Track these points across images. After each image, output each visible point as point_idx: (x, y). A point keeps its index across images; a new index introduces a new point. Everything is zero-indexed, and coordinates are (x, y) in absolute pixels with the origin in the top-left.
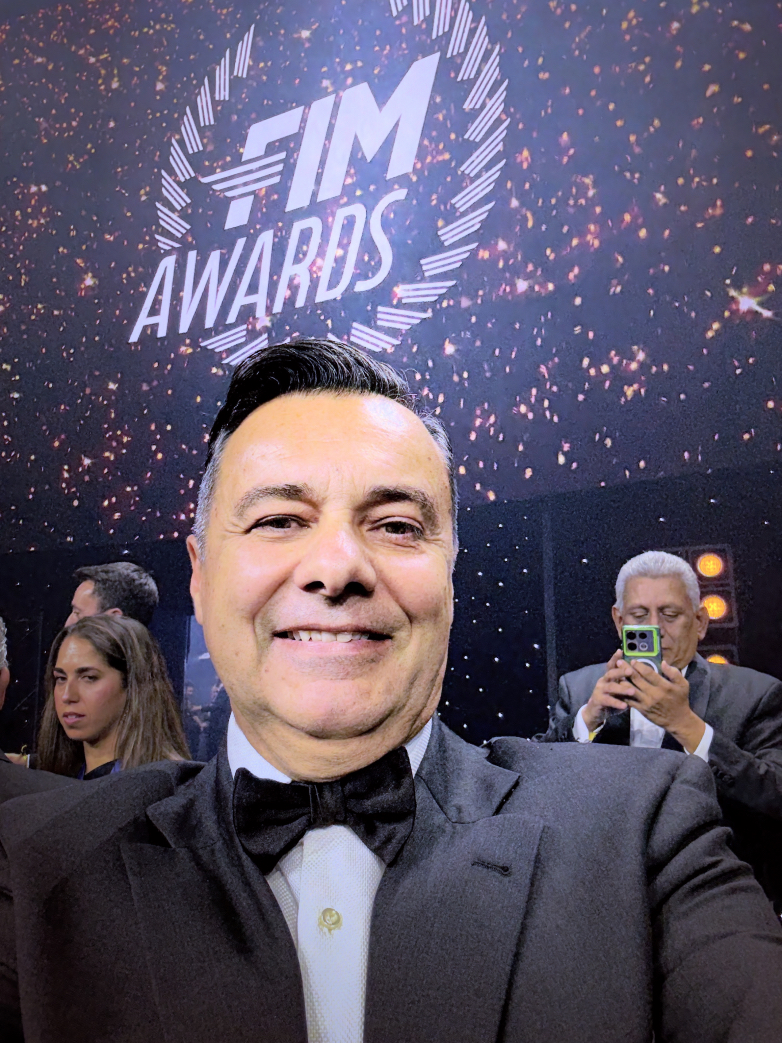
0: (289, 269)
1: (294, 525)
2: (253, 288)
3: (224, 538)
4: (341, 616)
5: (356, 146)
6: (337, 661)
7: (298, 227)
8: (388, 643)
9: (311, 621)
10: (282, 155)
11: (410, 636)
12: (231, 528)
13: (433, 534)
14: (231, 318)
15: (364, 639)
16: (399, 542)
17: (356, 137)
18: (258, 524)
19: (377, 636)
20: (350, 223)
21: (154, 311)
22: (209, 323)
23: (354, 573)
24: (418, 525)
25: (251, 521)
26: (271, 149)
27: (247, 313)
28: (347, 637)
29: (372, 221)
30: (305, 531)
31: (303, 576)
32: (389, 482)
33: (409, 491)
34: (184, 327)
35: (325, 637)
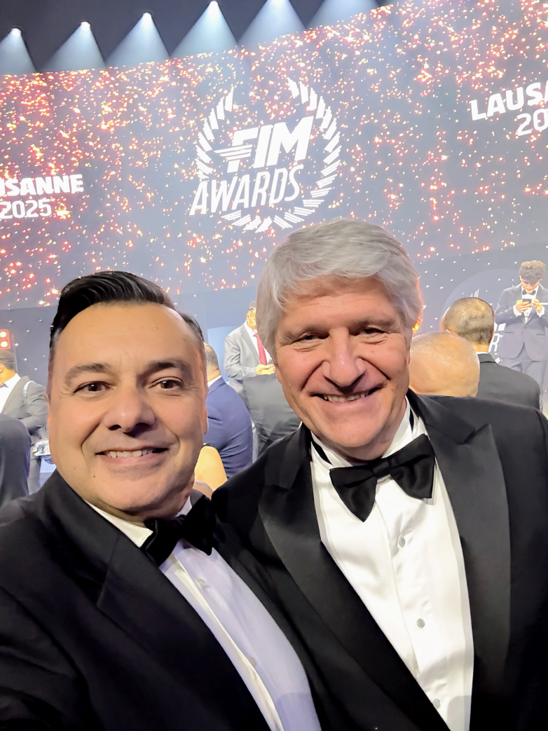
0: (257, 190)
1: (103, 387)
2: (242, 196)
3: (61, 397)
4: (136, 443)
5: (282, 149)
6: (135, 468)
7: (259, 175)
8: (166, 452)
9: (117, 446)
10: (251, 146)
11: (179, 446)
12: (66, 392)
13: (190, 384)
14: (234, 207)
15: (151, 454)
16: (168, 393)
17: (281, 144)
18: (80, 389)
19: (158, 450)
20: (281, 175)
21: (200, 202)
22: (225, 208)
23: (139, 418)
24: (179, 380)
25: (75, 387)
26: (245, 142)
27: (240, 206)
28: (139, 453)
29: (289, 175)
30: (110, 392)
31: (109, 421)
32: (159, 357)
33: (172, 362)
34: (214, 210)
35: (126, 454)
